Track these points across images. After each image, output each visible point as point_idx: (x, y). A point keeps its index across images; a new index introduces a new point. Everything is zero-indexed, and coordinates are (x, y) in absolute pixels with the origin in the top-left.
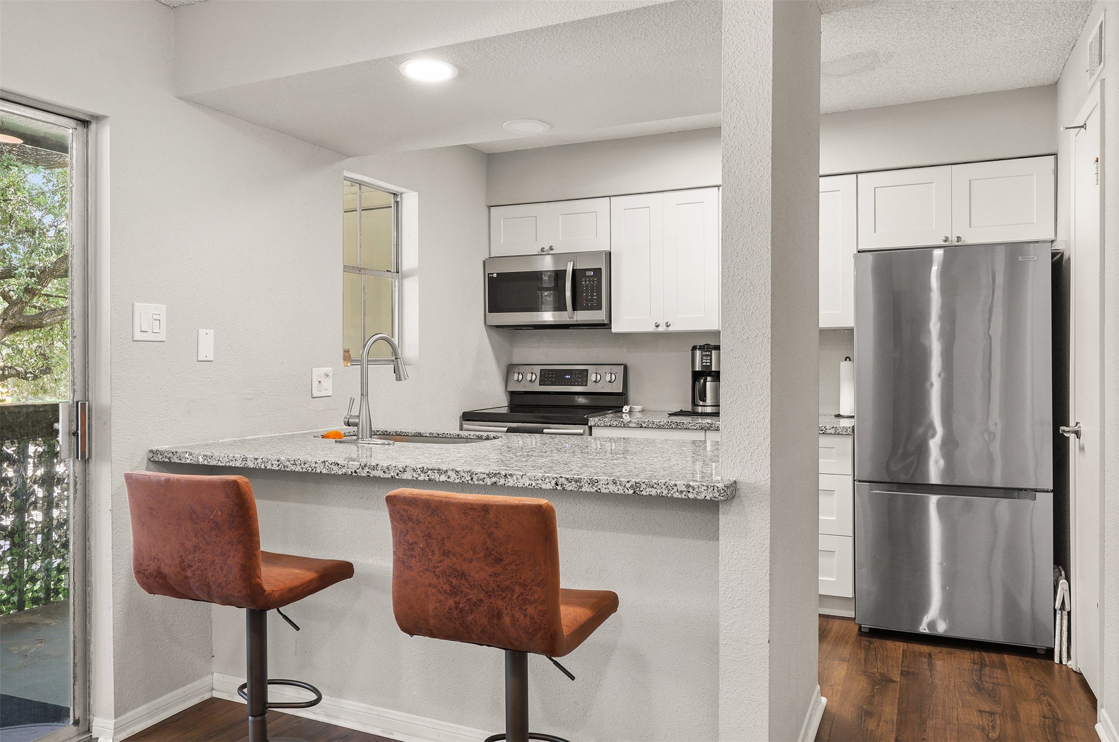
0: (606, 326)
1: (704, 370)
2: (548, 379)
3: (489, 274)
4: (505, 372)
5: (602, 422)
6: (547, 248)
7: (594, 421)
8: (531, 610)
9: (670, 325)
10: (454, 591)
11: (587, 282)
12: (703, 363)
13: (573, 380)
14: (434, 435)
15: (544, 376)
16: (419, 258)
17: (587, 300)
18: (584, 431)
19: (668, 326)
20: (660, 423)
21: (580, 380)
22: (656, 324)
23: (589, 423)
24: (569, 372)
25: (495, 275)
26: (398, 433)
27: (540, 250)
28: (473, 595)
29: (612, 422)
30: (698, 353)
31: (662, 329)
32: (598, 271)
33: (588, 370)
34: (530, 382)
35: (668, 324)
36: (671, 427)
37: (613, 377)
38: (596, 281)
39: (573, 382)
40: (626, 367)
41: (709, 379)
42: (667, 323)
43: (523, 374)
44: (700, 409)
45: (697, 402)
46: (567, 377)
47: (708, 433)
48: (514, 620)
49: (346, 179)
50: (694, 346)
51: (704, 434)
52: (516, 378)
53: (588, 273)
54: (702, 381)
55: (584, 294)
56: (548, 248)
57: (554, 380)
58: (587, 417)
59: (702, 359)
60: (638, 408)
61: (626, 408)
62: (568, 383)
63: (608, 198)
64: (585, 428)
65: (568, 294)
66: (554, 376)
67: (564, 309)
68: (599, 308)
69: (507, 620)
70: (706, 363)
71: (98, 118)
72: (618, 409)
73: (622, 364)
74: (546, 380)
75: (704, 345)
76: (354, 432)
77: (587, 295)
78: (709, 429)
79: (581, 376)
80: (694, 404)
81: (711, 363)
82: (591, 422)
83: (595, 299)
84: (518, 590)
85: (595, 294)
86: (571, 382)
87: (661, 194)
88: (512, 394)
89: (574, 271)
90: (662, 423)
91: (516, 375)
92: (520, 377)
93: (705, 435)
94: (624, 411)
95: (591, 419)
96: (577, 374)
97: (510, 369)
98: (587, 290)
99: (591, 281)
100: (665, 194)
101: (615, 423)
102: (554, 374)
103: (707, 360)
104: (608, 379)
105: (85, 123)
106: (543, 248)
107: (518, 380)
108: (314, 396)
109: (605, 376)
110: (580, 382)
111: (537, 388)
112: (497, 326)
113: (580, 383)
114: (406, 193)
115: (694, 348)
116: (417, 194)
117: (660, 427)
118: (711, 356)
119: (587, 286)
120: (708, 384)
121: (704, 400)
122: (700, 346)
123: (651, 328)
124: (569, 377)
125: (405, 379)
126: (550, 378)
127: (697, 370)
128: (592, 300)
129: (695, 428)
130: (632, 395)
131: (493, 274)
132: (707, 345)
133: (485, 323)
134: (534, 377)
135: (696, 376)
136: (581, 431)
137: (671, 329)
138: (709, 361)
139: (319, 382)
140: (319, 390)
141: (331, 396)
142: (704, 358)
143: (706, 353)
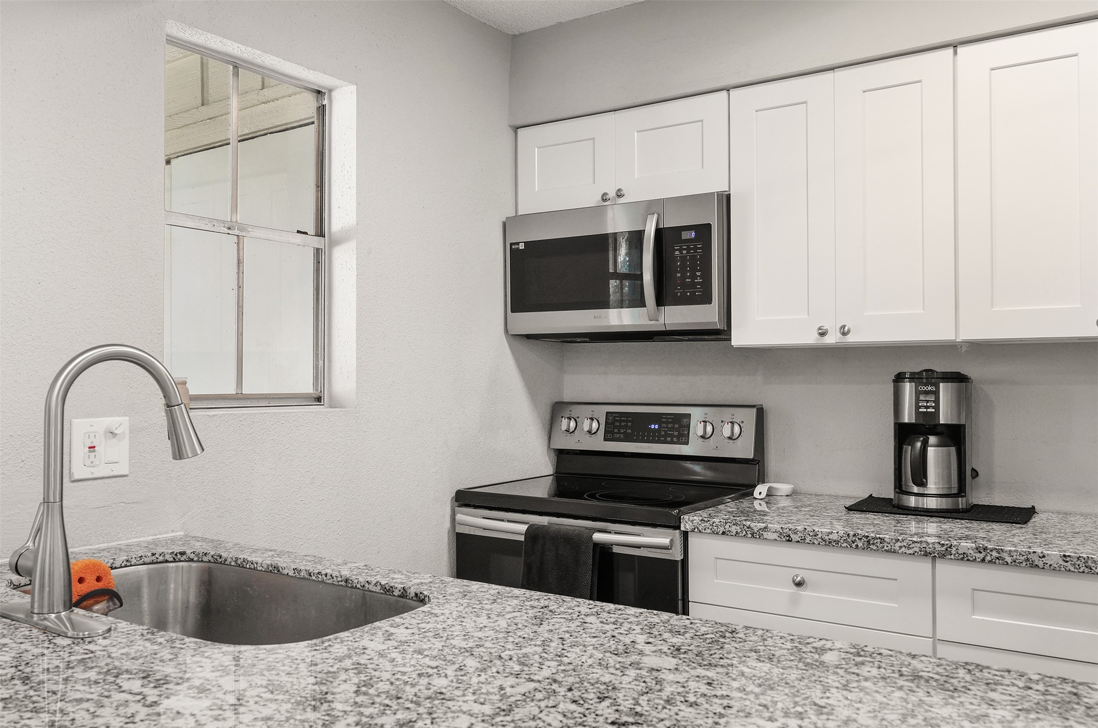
0: (721, 334)
1: (921, 422)
2: (619, 431)
3: (511, 244)
4: (548, 417)
5: (707, 524)
6: (612, 193)
7: (692, 521)
9: (849, 332)
11: (684, 252)
12: (920, 407)
13: (663, 433)
14: (302, 574)
15: (613, 423)
16: (357, 209)
17: (684, 286)
18: (672, 541)
19: (844, 334)
20: (831, 537)
21: (676, 433)
22: (819, 329)
23: (682, 525)
24: (657, 417)
25: (522, 246)
26: (239, 562)
27: (600, 198)
29: (727, 527)
30: (908, 388)
31: (832, 339)
32: (704, 231)
33: (690, 414)
34: (589, 433)
35: (846, 328)
36: (854, 546)
37: (737, 429)
38: (699, 248)
39: (662, 436)
40: (761, 414)
41: (932, 440)
42: (844, 327)
43: (577, 420)
44: (912, 501)
45: (906, 485)
46: (653, 426)
47: (941, 566)
49: (172, 41)
50: (899, 374)
51: (930, 565)
52: (564, 427)
53: (686, 235)
54: (919, 444)
55: (679, 275)
56: (614, 194)
57: (629, 431)
58: (678, 513)
59: (918, 400)
60: (783, 488)
61: (761, 490)
62: (654, 438)
63: (725, 93)
64: (674, 535)
66: (629, 424)
67: (642, 303)
68: (706, 299)
70: (927, 407)
72: (744, 490)
73: (753, 406)
74: (616, 431)
75: (921, 372)
76: (153, 555)
77: (684, 277)
78: (943, 556)
79: (678, 426)
80: (900, 489)
81: (937, 407)
82: (686, 525)
83: (699, 283)
85: (698, 274)
86: (660, 436)
87: (829, 75)
88: (561, 455)
89: (659, 232)
90: (834, 537)
91: (565, 422)
92: (573, 424)
93: (934, 567)
94: (756, 494)
95: (686, 517)
96: (670, 423)
97: (555, 411)
98: (683, 266)
99: (692, 249)
100: (840, 74)
101: (734, 529)
102: (629, 421)
103: (928, 401)
104: (727, 431)
106: (605, 194)
107: (567, 431)
108: (76, 477)
109: (722, 427)
110: (675, 436)
111: (599, 444)
112: (529, 337)
113: (675, 439)
114: (337, 87)
115: (899, 378)
116: (353, 88)
117: (829, 543)
118: (936, 393)
119: (683, 258)
120: (931, 451)
121: (922, 484)
122: (911, 373)
123: (810, 338)
124: (657, 426)
125: (195, 454)
126: (623, 427)
127: (906, 421)
128: (693, 285)
129: (911, 551)
130: (773, 461)
131: (518, 244)
132: (927, 371)
133: (506, 330)
134: (595, 425)
135: (904, 434)
136: (665, 541)
137: (851, 339)
138: (934, 404)
139: (90, 448)
140: (90, 464)
141: (126, 476)
142: (922, 397)
143: (925, 388)
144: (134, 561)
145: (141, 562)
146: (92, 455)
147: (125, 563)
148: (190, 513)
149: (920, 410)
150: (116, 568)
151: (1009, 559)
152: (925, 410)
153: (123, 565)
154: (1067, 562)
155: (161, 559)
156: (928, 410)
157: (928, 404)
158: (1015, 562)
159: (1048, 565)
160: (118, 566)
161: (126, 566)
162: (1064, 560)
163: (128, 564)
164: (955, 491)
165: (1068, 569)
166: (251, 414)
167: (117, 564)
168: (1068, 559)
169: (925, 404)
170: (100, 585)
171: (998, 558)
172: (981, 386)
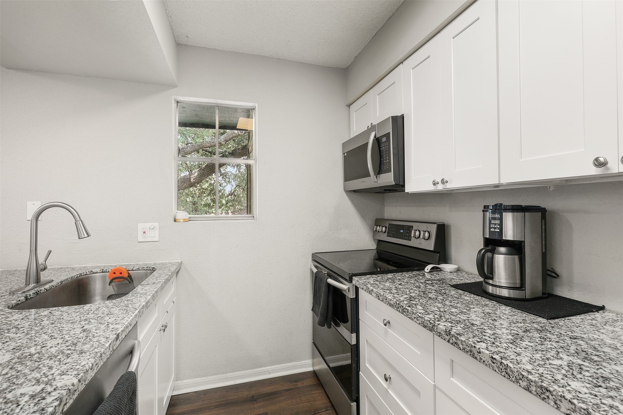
2: (391, 232)
11: (383, 148)
12: (491, 228)
13: (404, 234)
15: (390, 229)
18: (348, 288)
21: (408, 235)
24: (403, 227)
25: (346, 154)
30: (488, 215)
35: (445, 180)
41: (501, 250)
42: (443, 179)
43: (380, 227)
44: (490, 289)
58: (352, 275)
59: (490, 223)
62: (402, 237)
64: (350, 286)
73: (435, 223)
75: (497, 205)
79: (409, 232)
81: (501, 229)
82: (354, 282)
83: (388, 162)
88: (379, 242)
96: (407, 230)
98: (383, 155)
99: (385, 146)
102: (395, 228)
103: (496, 224)
108: (140, 241)
111: (385, 238)
113: (406, 237)
115: (486, 209)
118: (501, 219)
120: (498, 258)
122: (492, 206)
123: (430, 188)
124: (402, 231)
126: (393, 231)
132: (500, 204)
134: (384, 229)
137: (447, 186)
138: (499, 227)
139: (144, 232)
140: (144, 237)
141: (158, 241)
142: (493, 222)
143: (494, 216)
144: (140, 269)
145: (143, 269)
146: (144, 234)
147: (137, 269)
148: (183, 254)
149: (491, 230)
150: (134, 270)
151: (461, 346)
152: (494, 230)
153: (137, 270)
154: (494, 363)
155: (149, 269)
156: (496, 230)
157: (496, 226)
158: (464, 350)
159: (483, 360)
160: (135, 270)
161: (138, 270)
162: (492, 361)
163: (139, 269)
164: (518, 285)
165: (494, 369)
166: (209, 222)
167: (135, 269)
168: (494, 361)
169: (494, 226)
170: (121, 275)
171: (455, 343)
172: (563, 214)
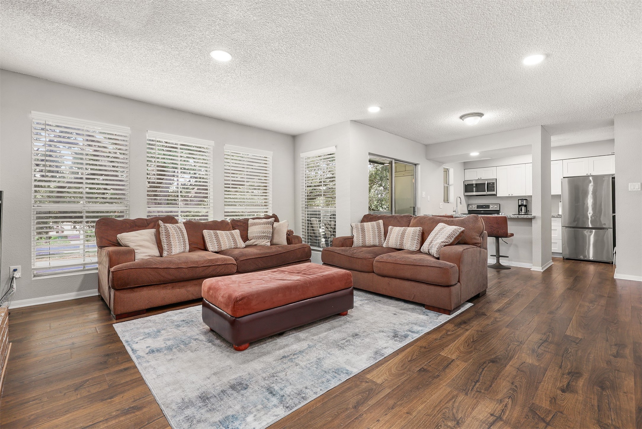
0: (495, 195)
1: (521, 205)
3: (465, 184)
6: (480, 178)
8: (504, 230)
10: (491, 229)
16: (453, 182)
25: (467, 184)
27: (478, 179)
28: (494, 229)
30: (520, 201)
31: (510, 195)
32: (493, 183)
33: (490, 205)
34: (474, 208)
37: (496, 207)
38: (493, 185)
40: (500, 204)
41: (523, 206)
42: (512, 194)
44: (520, 213)
48: (501, 232)
49: (442, 167)
53: (491, 183)
54: (521, 207)
60: (503, 213)
63: (496, 167)
65: (486, 188)
67: (485, 191)
68: (494, 191)
69: (500, 232)
70: (522, 203)
71: (418, 164)
77: (491, 188)
79: (488, 206)
80: (519, 212)
84: (502, 228)
85: (493, 188)
88: (469, 211)
89: (487, 183)
91: (470, 207)
92: (472, 207)
94: (500, 214)
97: (468, 205)
102: (481, 206)
105: (416, 165)
108: (440, 208)
109: (494, 206)
110: (487, 208)
111: (476, 209)
112: (467, 196)
114: (450, 169)
116: (453, 169)
119: (491, 186)
120: (523, 208)
121: (522, 211)
122: (520, 199)
123: (508, 195)
124: (485, 207)
126: (479, 207)
130: (501, 211)
132: (522, 199)
133: (464, 195)
135: (519, 206)
143: (522, 201)
172: (529, 200)
